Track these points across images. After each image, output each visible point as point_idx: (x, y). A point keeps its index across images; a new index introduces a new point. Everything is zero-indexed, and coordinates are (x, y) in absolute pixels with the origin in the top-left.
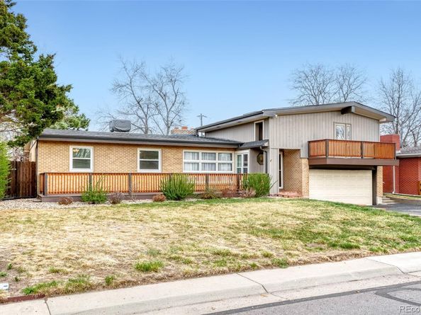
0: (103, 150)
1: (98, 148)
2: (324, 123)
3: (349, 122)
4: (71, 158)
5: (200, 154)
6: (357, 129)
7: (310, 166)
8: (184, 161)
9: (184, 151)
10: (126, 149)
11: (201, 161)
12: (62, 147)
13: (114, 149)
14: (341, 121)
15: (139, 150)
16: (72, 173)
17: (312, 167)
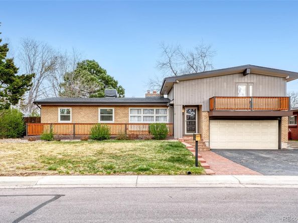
0: (77, 109)
1: (74, 108)
2: (225, 84)
3: (252, 81)
4: (59, 114)
5: (142, 110)
6: (261, 86)
7: (210, 117)
8: (130, 115)
9: (130, 108)
10: (91, 108)
11: (142, 115)
12: (54, 108)
13: (84, 108)
14: (243, 81)
15: (99, 109)
16: (59, 124)
17: (212, 118)
